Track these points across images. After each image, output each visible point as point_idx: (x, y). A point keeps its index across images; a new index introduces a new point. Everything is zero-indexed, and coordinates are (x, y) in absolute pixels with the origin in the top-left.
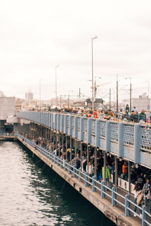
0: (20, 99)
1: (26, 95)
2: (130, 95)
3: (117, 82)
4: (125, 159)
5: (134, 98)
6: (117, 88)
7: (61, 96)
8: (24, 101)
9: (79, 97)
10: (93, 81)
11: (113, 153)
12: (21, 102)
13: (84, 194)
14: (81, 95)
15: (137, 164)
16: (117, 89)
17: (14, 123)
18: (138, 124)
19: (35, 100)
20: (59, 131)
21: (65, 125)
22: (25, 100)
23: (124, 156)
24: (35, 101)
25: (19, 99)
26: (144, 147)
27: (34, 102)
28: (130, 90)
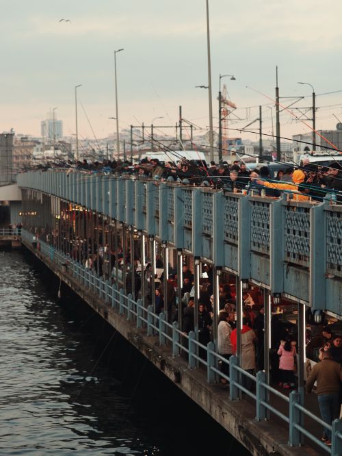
0: (27, 138)
1: (43, 125)
2: (312, 122)
3: (277, 89)
4: (289, 297)
5: (324, 129)
6: (277, 106)
7: (132, 127)
8: (39, 143)
9: (179, 129)
10: (210, 87)
11: (259, 282)
12: (29, 144)
13: (186, 389)
14: (183, 125)
15: (317, 313)
16: (278, 109)
17: (12, 202)
18: (321, 204)
19: (66, 138)
20: (122, 222)
21: (136, 207)
22: (40, 141)
23: (286, 291)
24: (68, 142)
25: (24, 139)
26: (337, 267)
27: (64, 145)
28: (312, 111)
